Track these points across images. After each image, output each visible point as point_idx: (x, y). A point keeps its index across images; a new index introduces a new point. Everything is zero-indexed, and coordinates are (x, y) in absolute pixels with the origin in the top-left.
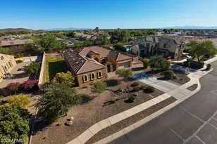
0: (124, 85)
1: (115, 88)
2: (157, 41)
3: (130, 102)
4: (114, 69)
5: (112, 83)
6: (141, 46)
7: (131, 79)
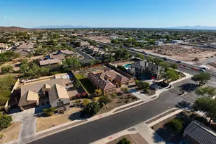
0: (125, 95)
1: (121, 97)
2: (147, 66)
3: (126, 102)
4: (120, 86)
5: (119, 94)
6: (136, 69)
7: (128, 93)
